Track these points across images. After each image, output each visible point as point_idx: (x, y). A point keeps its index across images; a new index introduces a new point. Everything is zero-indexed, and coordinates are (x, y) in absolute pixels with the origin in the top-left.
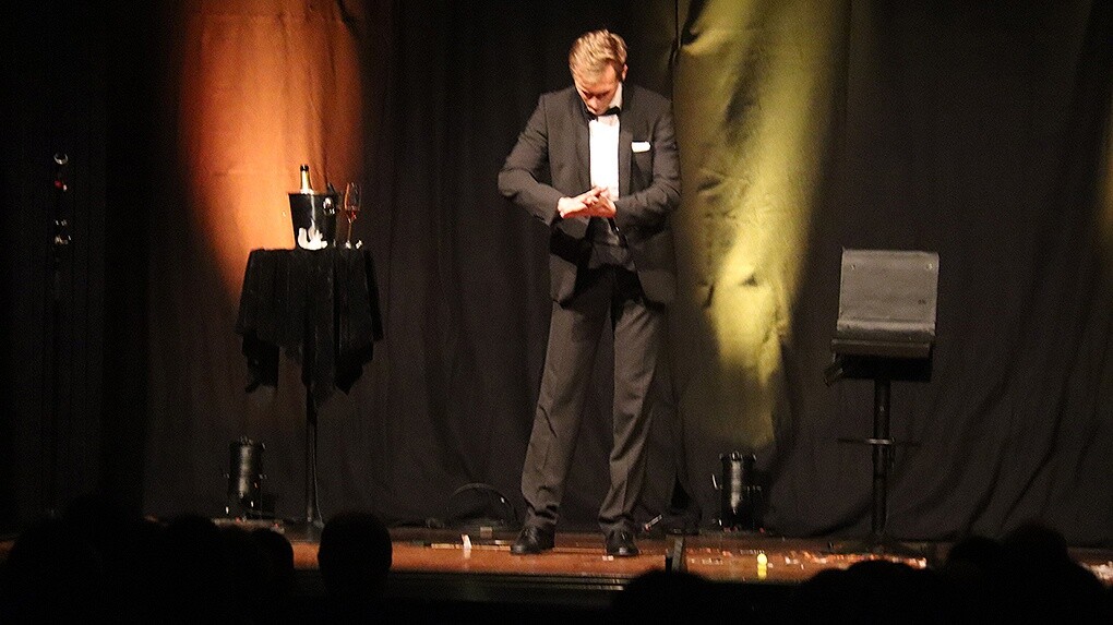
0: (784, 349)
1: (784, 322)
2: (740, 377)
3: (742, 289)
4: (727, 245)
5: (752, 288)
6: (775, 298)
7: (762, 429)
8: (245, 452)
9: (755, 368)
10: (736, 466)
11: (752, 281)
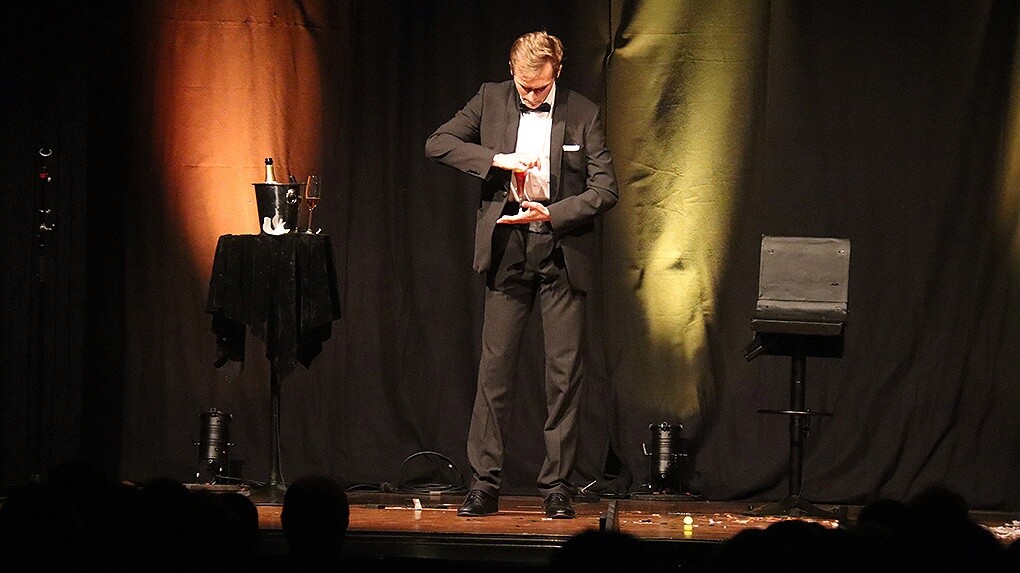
0: (709, 328)
1: (707, 303)
2: (668, 352)
3: (669, 272)
4: (656, 232)
5: (680, 272)
6: (700, 280)
7: (688, 401)
8: (214, 421)
9: (681, 345)
10: (664, 435)
11: (678, 266)
